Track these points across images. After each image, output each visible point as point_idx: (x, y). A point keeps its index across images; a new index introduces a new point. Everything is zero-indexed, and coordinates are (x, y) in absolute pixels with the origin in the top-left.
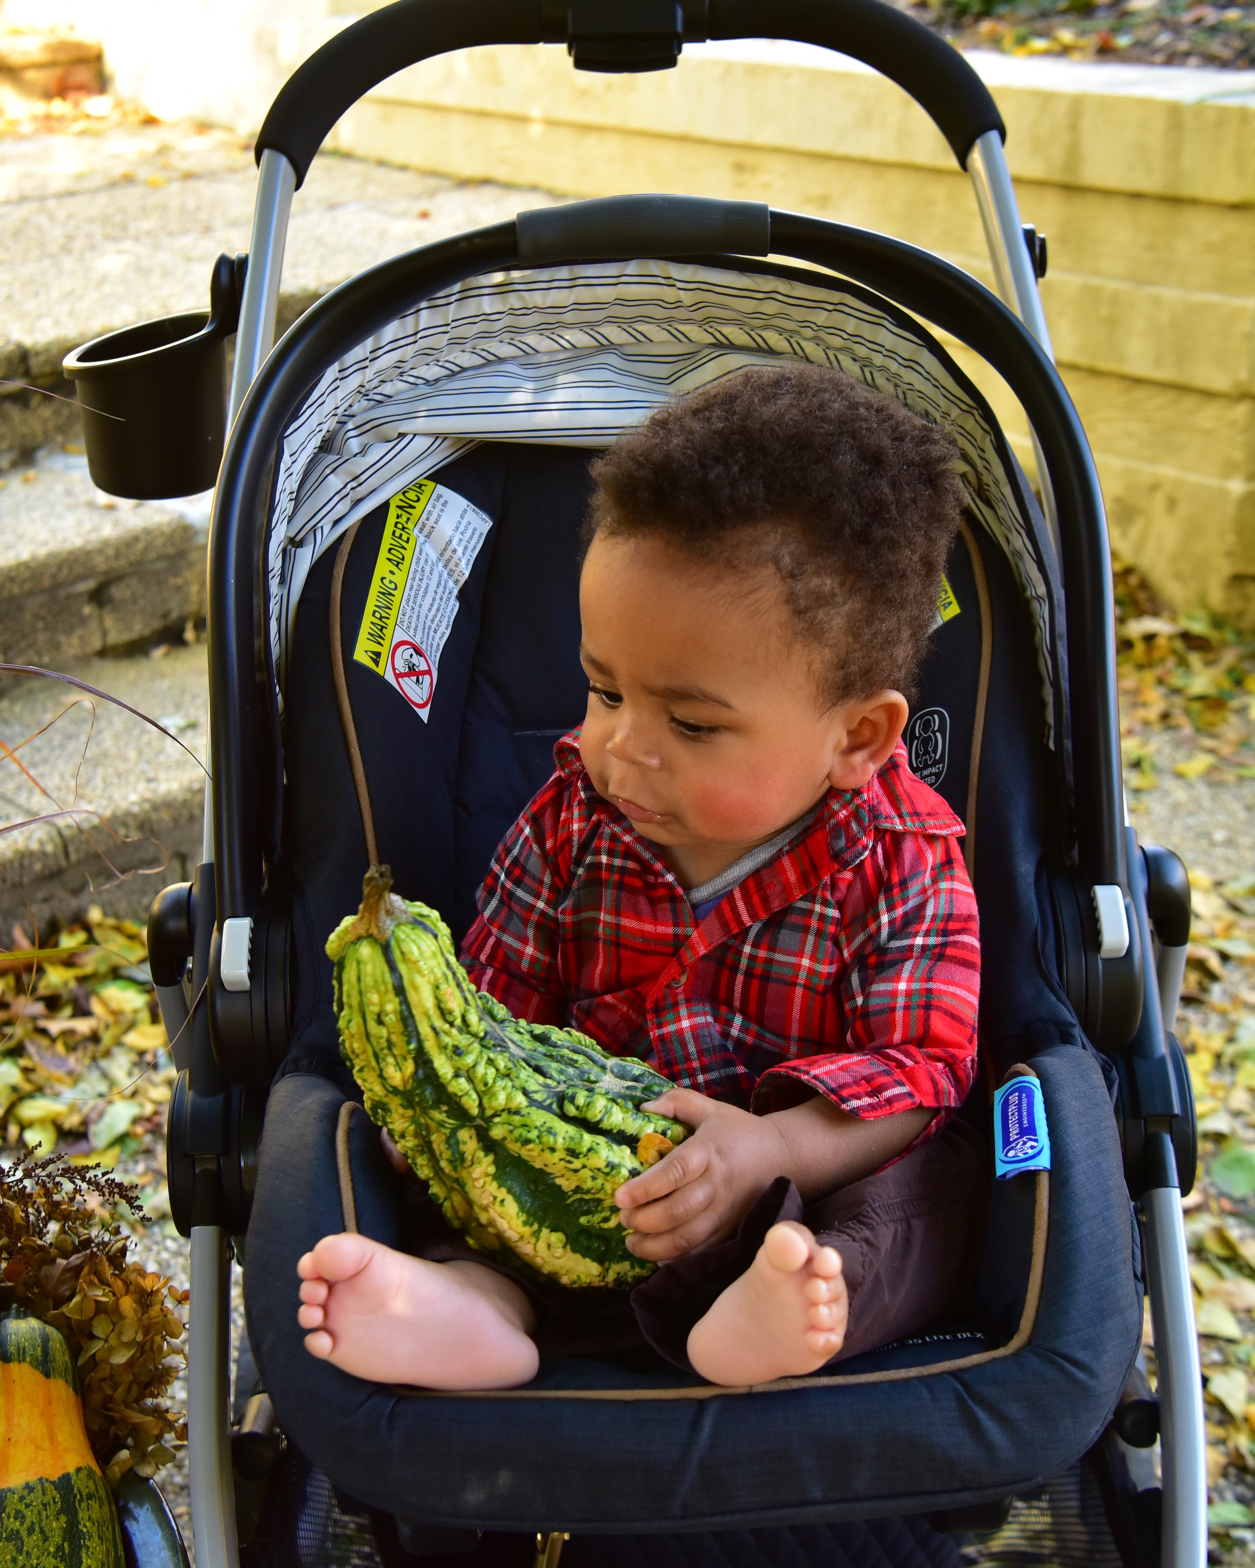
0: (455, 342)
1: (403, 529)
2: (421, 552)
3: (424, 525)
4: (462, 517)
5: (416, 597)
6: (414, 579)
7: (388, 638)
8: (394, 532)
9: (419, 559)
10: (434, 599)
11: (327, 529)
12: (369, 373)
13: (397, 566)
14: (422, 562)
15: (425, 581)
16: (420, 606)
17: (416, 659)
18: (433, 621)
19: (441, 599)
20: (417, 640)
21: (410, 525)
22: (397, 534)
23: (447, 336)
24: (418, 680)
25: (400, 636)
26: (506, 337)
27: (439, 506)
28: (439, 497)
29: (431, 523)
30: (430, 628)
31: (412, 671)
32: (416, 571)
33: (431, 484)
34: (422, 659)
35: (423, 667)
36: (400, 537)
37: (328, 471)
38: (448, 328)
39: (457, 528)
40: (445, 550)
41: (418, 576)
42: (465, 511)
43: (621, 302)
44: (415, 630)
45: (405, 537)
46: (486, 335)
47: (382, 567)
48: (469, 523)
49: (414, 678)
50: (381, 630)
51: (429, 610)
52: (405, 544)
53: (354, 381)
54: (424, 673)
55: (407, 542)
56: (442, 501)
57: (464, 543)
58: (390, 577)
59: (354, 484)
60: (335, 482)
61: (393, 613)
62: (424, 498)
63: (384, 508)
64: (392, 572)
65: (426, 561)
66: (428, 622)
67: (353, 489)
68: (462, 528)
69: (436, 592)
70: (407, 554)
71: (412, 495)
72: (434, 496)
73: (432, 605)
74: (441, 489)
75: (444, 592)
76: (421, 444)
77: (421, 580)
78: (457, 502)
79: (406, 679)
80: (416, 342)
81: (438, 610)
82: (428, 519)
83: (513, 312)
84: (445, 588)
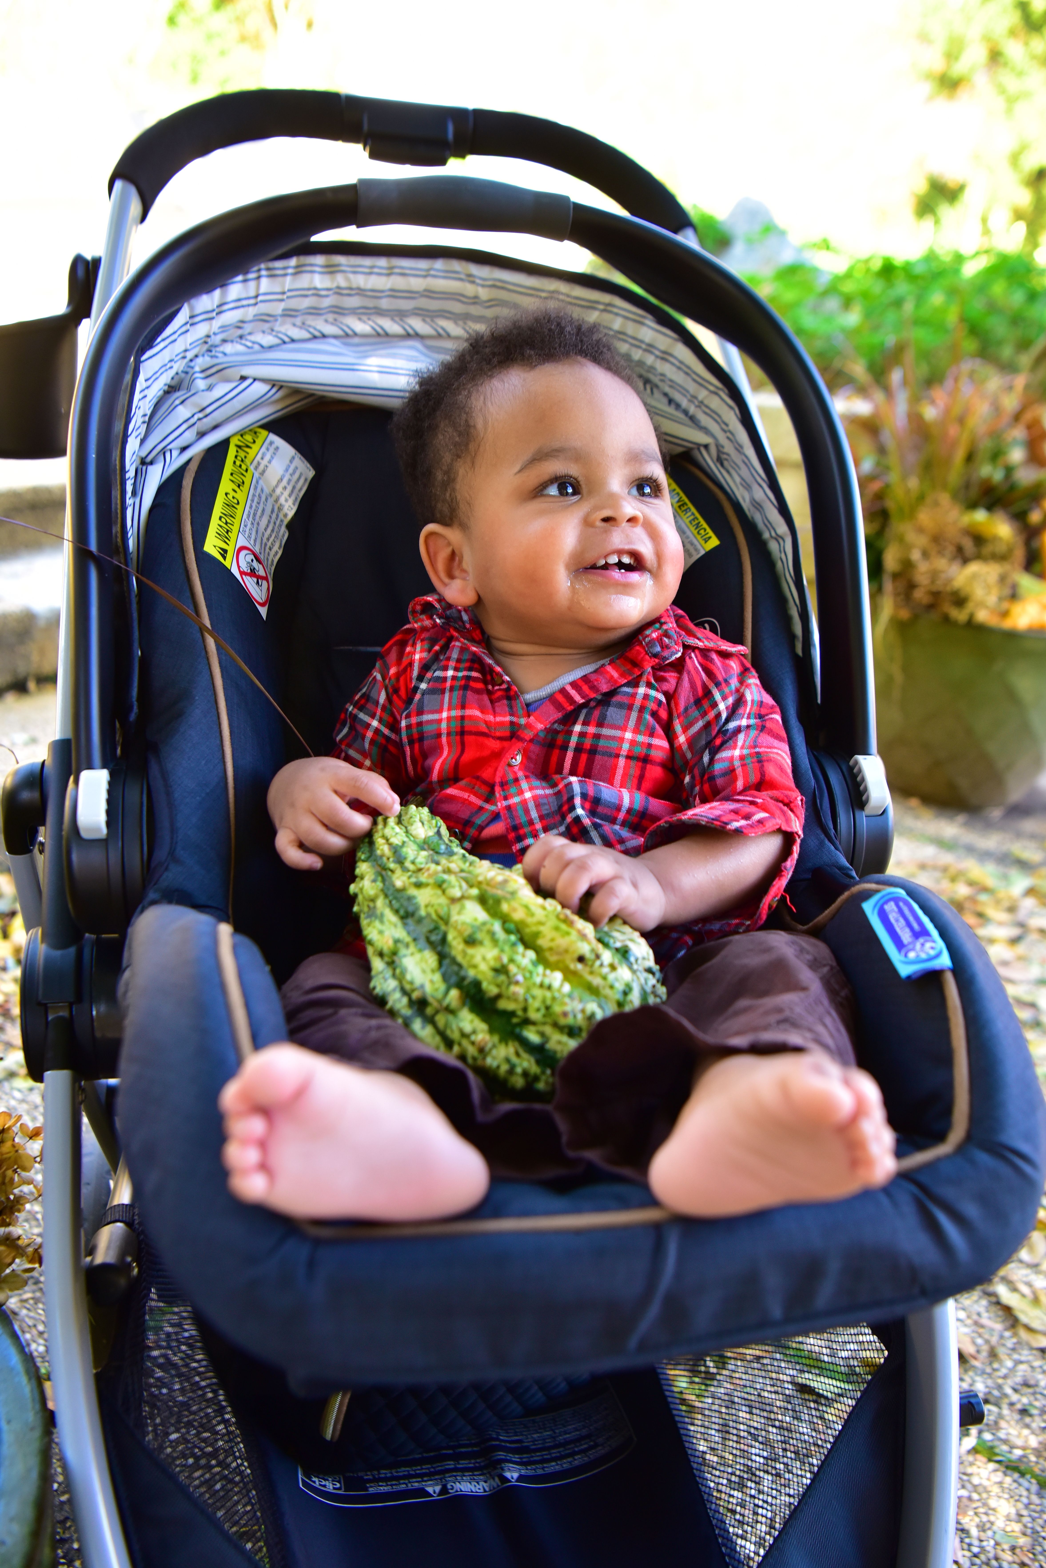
0: (289, 314)
1: (242, 461)
2: (257, 482)
3: (259, 464)
4: (291, 461)
5: (255, 515)
6: (253, 501)
7: (233, 540)
8: (235, 462)
9: (256, 488)
10: (269, 522)
11: (175, 453)
12: (216, 324)
13: (239, 486)
14: (259, 490)
15: (262, 506)
16: (258, 524)
17: (255, 564)
18: (268, 539)
19: (275, 523)
20: (257, 549)
21: (248, 461)
22: (238, 463)
23: (282, 305)
24: (258, 582)
25: (242, 542)
26: (330, 317)
27: (272, 449)
28: (271, 443)
29: (264, 463)
30: (266, 545)
31: (252, 573)
32: (254, 495)
33: (264, 433)
34: (261, 566)
35: (262, 573)
36: (240, 466)
37: (177, 402)
38: (285, 297)
39: (287, 470)
40: (277, 486)
41: (256, 500)
42: (293, 458)
43: (429, 293)
44: (255, 540)
45: (244, 467)
46: (314, 311)
47: (225, 485)
48: (297, 468)
49: (255, 580)
50: (227, 532)
51: (266, 529)
52: (244, 473)
53: (202, 330)
54: (263, 578)
55: (247, 471)
56: (274, 446)
57: (292, 483)
58: (232, 494)
59: (201, 415)
60: (183, 412)
61: (237, 522)
62: (259, 442)
63: (224, 444)
64: (234, 490)
65: (262, 490)
66: (265, 540)
67: (199, 419)
68: (291, 470)
69: (270, 517)
70: (247, 481)
71: (249, 438)
72: (268, 441)
73: (268, 526)
74: (273, 437)
75: (277, 519)
76: (260, 389)
77: (259, 503)
78: (286, 449)
79: (249, 578)
80: (256, 304)
81: (273, 531)
82: (262, 458)
83: (338, 291)
84: (277, 515)
